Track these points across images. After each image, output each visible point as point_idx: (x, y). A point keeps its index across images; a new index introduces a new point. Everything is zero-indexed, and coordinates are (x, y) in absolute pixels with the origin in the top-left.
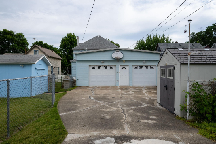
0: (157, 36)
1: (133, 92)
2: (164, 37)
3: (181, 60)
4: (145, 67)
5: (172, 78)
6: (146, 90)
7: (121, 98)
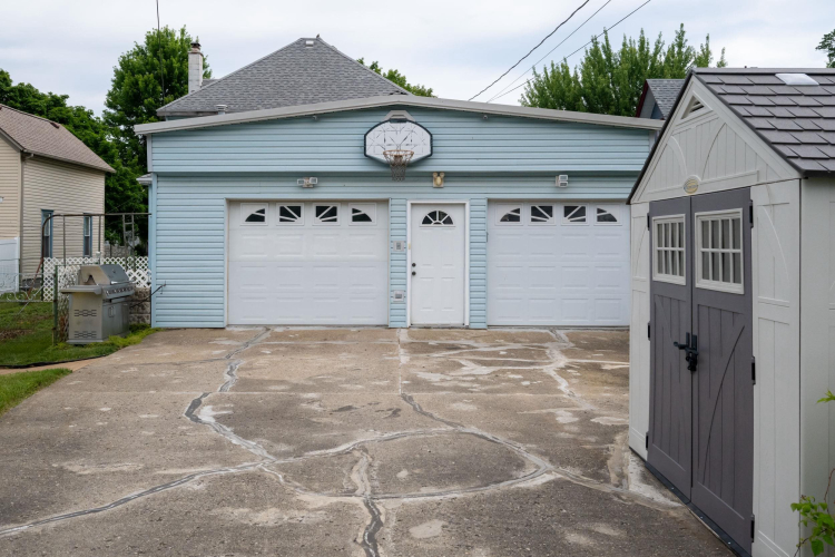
0: (642, 42)
1: (485, 370)
2: (684, 50)
3: (803, 151)
4: (568, 210)
5: (737, 288)
6: (566, 352)
7: (396, 412)
